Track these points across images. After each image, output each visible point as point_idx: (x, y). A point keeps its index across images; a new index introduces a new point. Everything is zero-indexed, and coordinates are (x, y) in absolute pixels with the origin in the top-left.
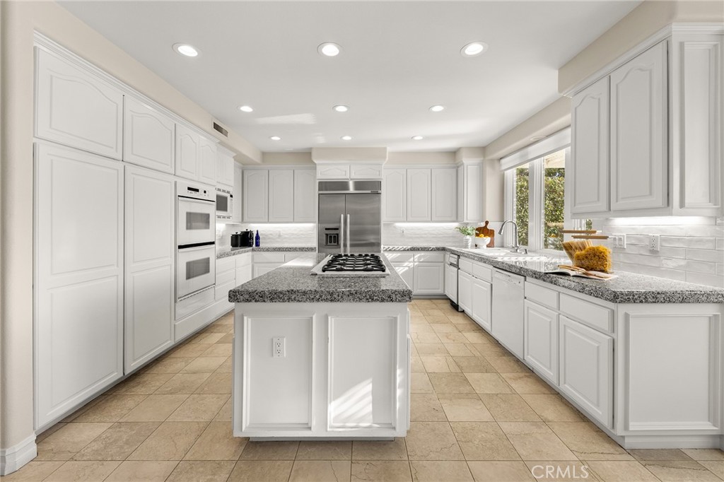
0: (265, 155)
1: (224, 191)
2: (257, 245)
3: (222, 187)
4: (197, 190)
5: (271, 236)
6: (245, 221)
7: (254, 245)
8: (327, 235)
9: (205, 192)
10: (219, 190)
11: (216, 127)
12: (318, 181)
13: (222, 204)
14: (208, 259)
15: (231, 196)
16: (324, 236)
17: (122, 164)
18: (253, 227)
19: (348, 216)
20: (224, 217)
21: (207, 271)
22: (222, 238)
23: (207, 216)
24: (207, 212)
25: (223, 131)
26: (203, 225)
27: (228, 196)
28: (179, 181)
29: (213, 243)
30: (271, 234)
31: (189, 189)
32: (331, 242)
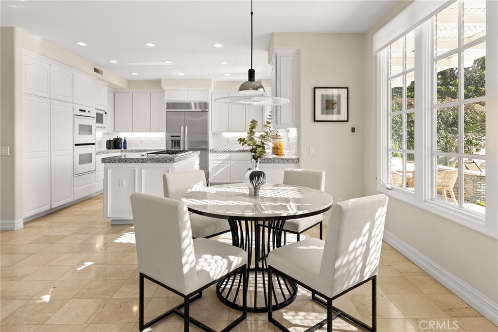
0: (130, 82)
1: (101, 110)
2: (125, 148)
3: (99, 108)
4: (85, 111)
5: (135, 142)
6: (116, 130)
7: (123, 148)
8: (172, 140)
9: (89, 112)
10: (98, 109)
11: (96, 70)
12: (166, 102)
13: (99, 118)
14: (91, 154)
15: (106, 113)
16: (170, 141)
17: (49, 100)
18: (122, 135)
19: (186, 127)
20: (101, 128)
21: (91, 161)
22: (100, 143)
23: (91, 127)
24: (90, 124)
25: (100, 72)
26: (88, 133)
27: (104, 113)
28: (75, 106)
29: (94, 144)
30: (135, 141)
31: (80, 110)
32: (175, 146)
